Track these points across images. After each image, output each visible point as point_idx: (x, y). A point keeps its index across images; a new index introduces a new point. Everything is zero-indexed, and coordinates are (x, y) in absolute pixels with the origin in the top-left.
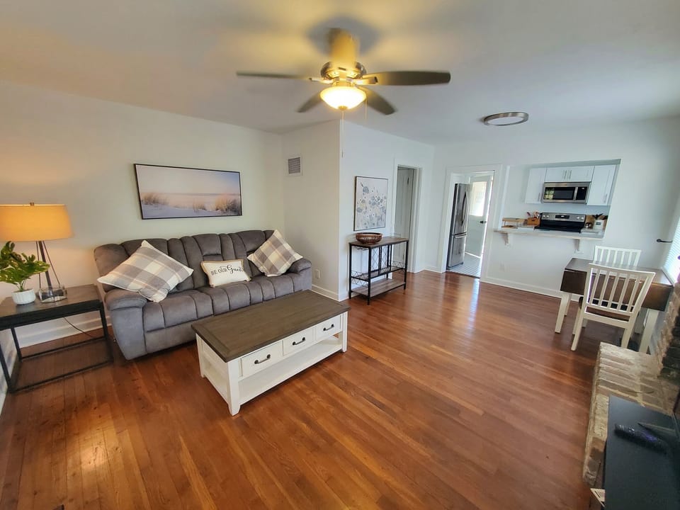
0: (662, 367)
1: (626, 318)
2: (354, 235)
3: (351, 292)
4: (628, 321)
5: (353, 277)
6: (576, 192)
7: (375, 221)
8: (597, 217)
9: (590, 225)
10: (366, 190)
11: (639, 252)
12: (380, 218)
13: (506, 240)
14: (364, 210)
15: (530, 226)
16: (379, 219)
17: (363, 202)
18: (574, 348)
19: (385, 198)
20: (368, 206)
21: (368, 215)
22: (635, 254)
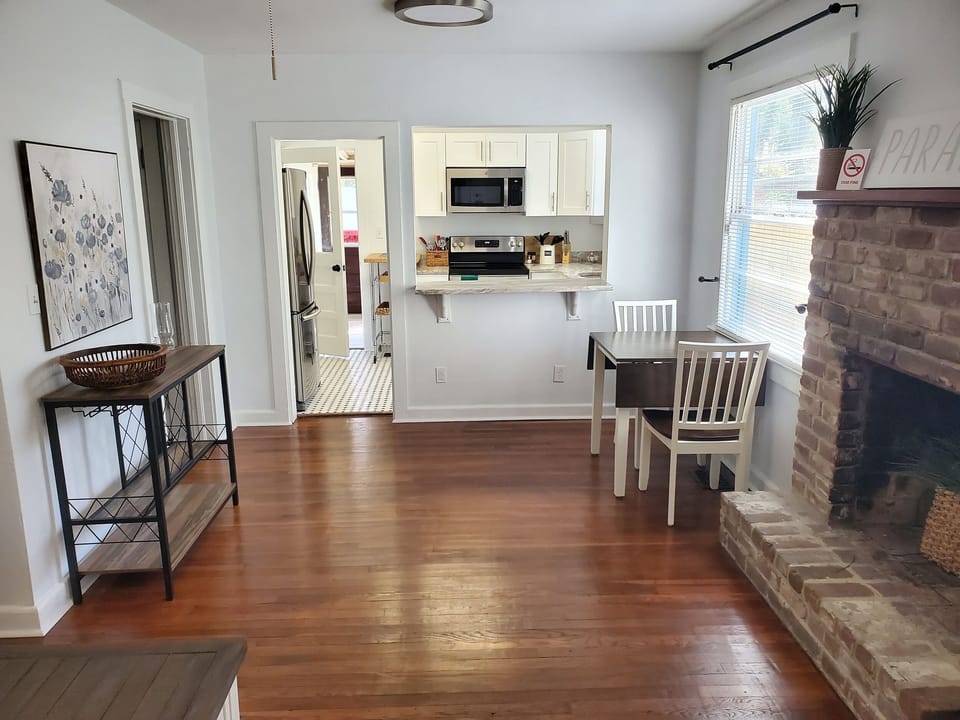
0: (831, 506)
1: (732, 435)
2: (51, 363)
3: (75, 577)
4: (737, 438)
5: (77, 522)
6: (506, 188)
7: (103, 303)
8: (542, 239)
9: (534, 257)
10: (61, 194)
11: (673, 303)
12: (115, 291)
13: (439, 311)
14: (68, 268)
15: (436, 269)
16: (112, 295)
17: (60, 237)
18: (671, 521)
19: (119, 218)
20: (77, 250)
21: (80, 283)
22: (669, 308)
